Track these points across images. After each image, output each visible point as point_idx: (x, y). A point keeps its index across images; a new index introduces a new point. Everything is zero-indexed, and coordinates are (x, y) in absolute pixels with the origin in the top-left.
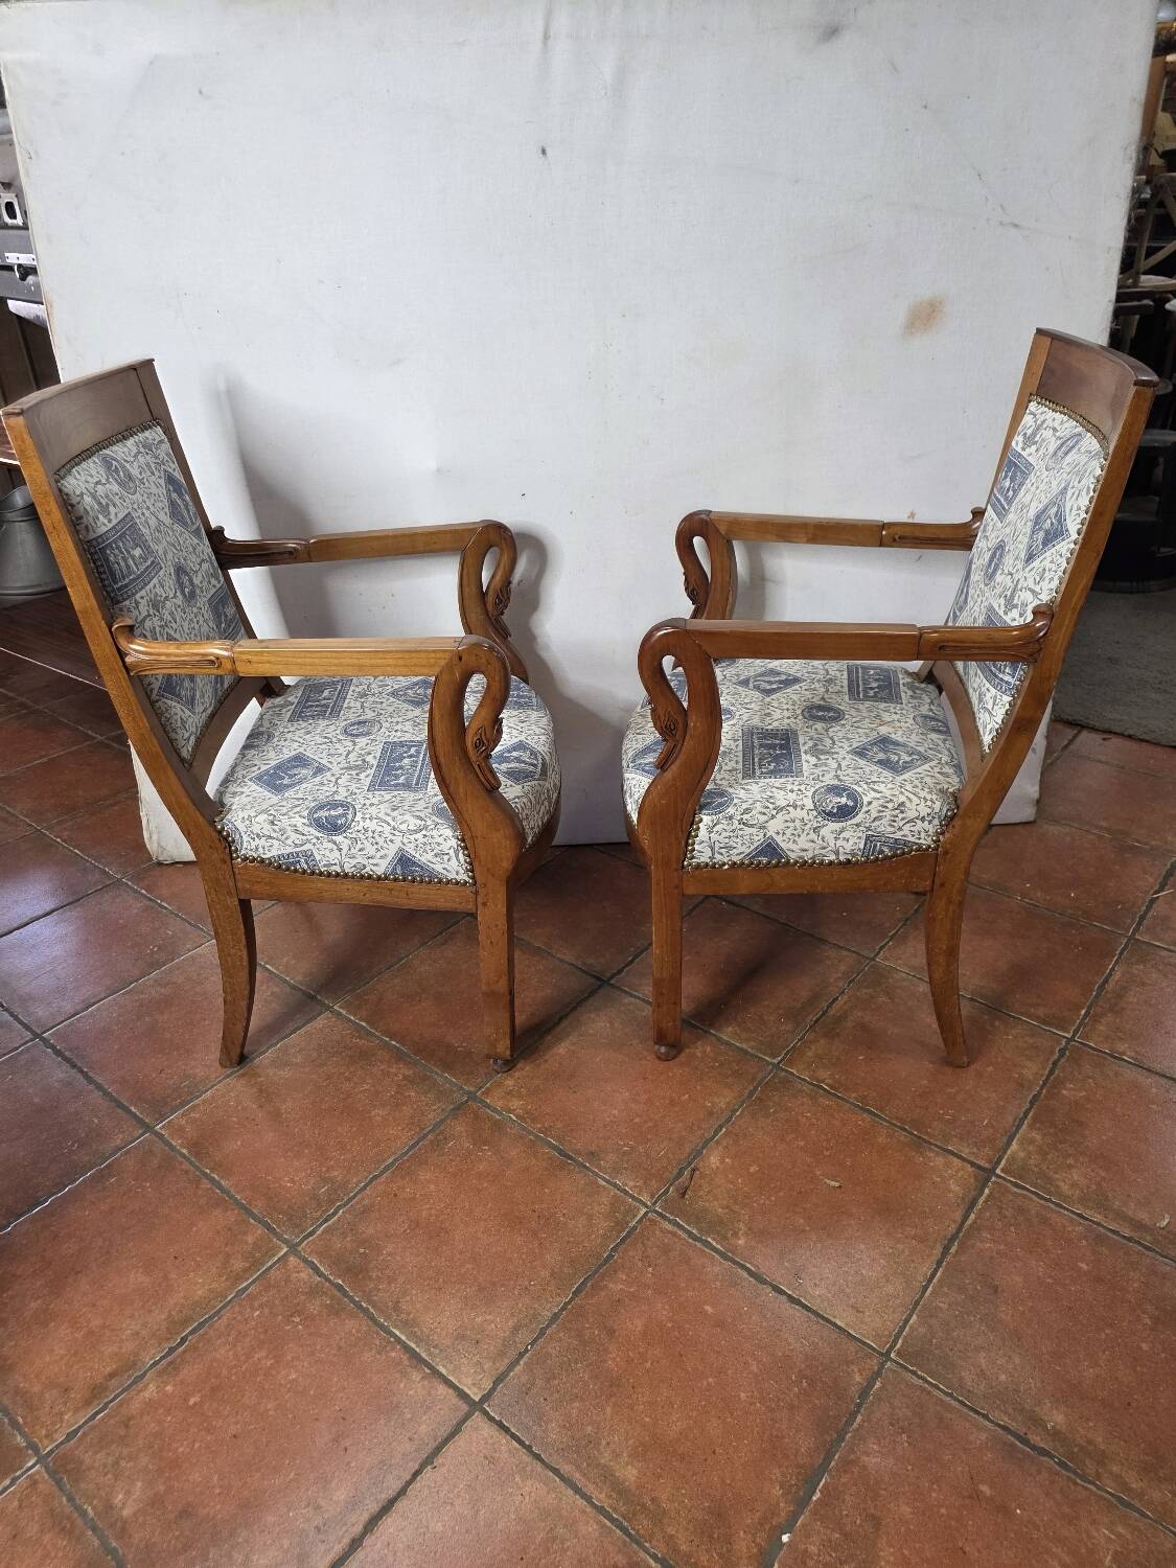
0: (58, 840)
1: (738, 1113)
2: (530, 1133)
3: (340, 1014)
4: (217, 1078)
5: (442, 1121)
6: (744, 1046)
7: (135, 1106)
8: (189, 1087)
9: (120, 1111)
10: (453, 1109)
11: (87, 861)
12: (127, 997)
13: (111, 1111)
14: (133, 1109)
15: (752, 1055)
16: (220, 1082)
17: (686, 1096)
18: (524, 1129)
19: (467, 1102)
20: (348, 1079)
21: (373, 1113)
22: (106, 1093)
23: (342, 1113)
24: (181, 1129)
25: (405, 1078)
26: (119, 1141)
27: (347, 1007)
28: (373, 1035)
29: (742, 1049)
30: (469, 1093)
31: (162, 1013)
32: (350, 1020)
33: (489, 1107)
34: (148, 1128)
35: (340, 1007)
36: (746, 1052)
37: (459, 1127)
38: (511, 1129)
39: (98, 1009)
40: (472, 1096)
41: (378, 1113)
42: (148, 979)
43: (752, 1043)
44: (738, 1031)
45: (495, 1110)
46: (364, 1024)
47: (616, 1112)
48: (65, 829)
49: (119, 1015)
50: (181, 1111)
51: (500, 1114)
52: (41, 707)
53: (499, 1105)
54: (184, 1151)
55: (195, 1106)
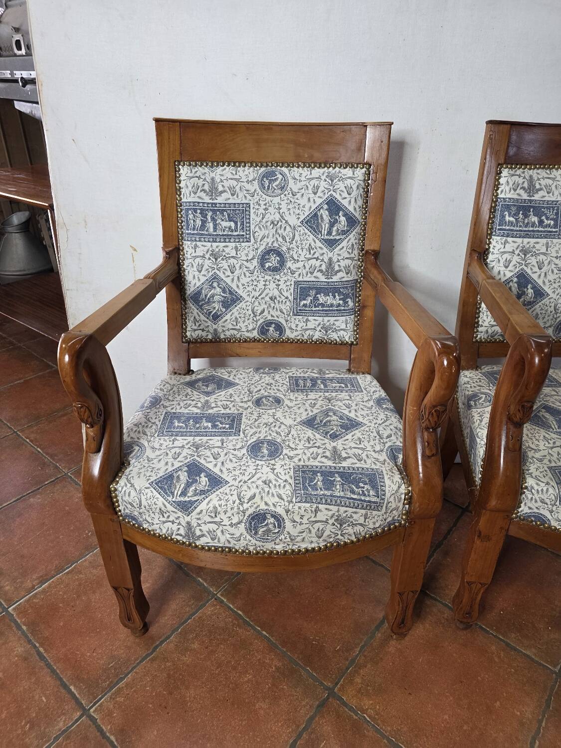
0: (28, 440)
1: (543, 724)
2: (384, 736)
3: (222, 602)
4: (136, 660)
5: (312, 718)
6: (528, 653)
7: (75, 686)
8: (115, 669)
9: (63, 691)
10: (318, 706)
11: (46, 458)
12: (70, 576)
13: (56, 690)
14: (72, 688)
15: (537, 662)
16: (138, 664)
17: (498, 703)
18: (377, 731)
19: (328, 698)
20: (235, 668)
21: (257, 706)
22: (53, 671)
23: (233, 704)
24: (110, 714)
25: (278, 669)
26: (61, 724)
27: (227, 594)
28: (250, 625)
29: (528, 656)
30: (327, 688)
31: (94, 592)
32: (229, 608)
33: (345, 704)
34: (85, 712)
35: (222, 595)
36: (532, 660)
37: (326, 726)
38: (368, 731)
39: (50, 585)
40: (331, 691)
41: (262, 706)
42: (85, 560)
43: (533, 650)
44: (520, 638)
45: (351, 709)
46: (240, 613)
47: (446, 717)
48: (33, 432)
49: (65, 593)
50: (109, 694)
51: (357, 714)
52: (22, 345)
53: (353, 703)
54: (112, 738)
55: (120, 689)
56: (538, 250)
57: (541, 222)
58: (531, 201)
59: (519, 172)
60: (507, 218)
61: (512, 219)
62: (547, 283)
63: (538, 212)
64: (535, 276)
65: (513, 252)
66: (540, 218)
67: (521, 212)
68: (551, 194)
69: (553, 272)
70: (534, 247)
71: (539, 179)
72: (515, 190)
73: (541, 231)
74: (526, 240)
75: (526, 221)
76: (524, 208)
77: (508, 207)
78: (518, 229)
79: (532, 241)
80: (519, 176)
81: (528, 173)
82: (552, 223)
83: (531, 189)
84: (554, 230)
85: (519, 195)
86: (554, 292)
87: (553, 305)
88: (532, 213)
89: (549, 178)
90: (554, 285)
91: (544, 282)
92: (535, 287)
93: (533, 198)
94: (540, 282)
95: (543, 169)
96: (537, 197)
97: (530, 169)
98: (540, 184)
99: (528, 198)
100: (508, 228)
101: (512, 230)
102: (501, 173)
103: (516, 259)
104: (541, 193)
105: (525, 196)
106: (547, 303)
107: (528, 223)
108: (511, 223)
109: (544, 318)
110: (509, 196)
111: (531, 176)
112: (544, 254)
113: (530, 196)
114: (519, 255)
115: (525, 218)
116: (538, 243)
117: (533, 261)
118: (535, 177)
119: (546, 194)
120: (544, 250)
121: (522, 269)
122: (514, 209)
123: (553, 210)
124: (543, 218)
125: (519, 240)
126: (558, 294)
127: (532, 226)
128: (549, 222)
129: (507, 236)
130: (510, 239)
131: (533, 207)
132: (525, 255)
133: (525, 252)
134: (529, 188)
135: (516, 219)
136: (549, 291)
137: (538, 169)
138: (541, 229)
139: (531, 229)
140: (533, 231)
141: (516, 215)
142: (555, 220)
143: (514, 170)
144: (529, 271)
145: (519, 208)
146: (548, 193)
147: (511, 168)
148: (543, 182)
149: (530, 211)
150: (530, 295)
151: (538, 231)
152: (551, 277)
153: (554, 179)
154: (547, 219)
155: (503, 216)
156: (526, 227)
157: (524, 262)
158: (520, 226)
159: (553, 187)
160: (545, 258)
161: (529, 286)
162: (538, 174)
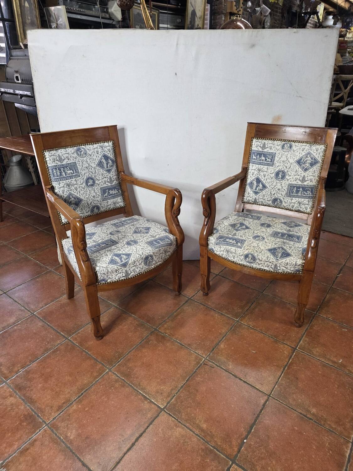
15: (231, 318)
43: (231, 315)
56: (264, 170)
57: (266, 160)
58: (263, 152)
59: (260, 141)
60: (254, 157)
61: (255, 157)
62: (267, 183)
63: (265, 156)
64: (262, 180)
65: (255, 170)
66: (266, 158)
67: (258, 155)
68: (271, 150)
69: (269, 179)
70: (262, 169)
71: (268, 144)
72: (257, 147)
73: (266, 163)
74: (260, 166)
75: (260, 159)
76: (260, 154)
77: (254, 153)
78: (257, 161)
79: (262, 166)
80: (260, 142)
81: (264, 141)
82: (270, 160)
83: (264, 147)
84: (270, 163)
85: (258, 149)
86: (270, 187)
87: (270, 191)
88: (263, 156)
89: (272, 144)
90: (269, 184)
91: (266, 182)
92: (263, 184)
93: (264, 151)
94: (264, 182)
95: (271, 140)
96: (265, 150)
97: (265, 140)
98: (268, 146)
99: (262, 150)
100: (253, 160)
101: (255, 162)
102: (253, 140)
103: (256, 172)
104: (267, 149)
105: (260, 150)
106: (267, 190)
107: (261, 160)
108: (255, 159)
109: (267, 196)
110: (254, 149)
111: (265, 143)
112: (266, 172)
113: (263, 150)
114: (257, 171)
115: (260, 157)
116: (264, 167)
117: (262, 174)
118: (266, 143)
119: (269, 149)
120: (266, 170)
121: (258, 176)
122: (256, 154)
123: (271, 155)
124: (267, 158)
125: (257, 166)
126: (271, 188)
127: (262, 161)
128: (269, 160)
129: (253, 164)
130: (254, 165)
131: (264, 154)
132: (259, 171)
133: (259, 170)
134: (263, 147)
135: (256, 158)
136: (268, 186)
137: (269, 140)
138: (265, 162)
139: (262, 162)
140: (263, 163)
141: (256, 156)
142: (271, 160)
143: (258, 140)
144: (260, 177)
145: (258, 154)
146: (270, 149)
147: (257, 139)
148: (269, 145)
149: (262, 155)
150: (261, 187)
151: (264, 163)
152: (268, 180)
153: (273, 144)
154: (268, 159)
155: (253, 156)
156: (260, 161)
157: (258, 174)
158: (258, 160)
159: (273, 147)
160: (266, 173)
161: (260, 183)
162: (268, 142)
